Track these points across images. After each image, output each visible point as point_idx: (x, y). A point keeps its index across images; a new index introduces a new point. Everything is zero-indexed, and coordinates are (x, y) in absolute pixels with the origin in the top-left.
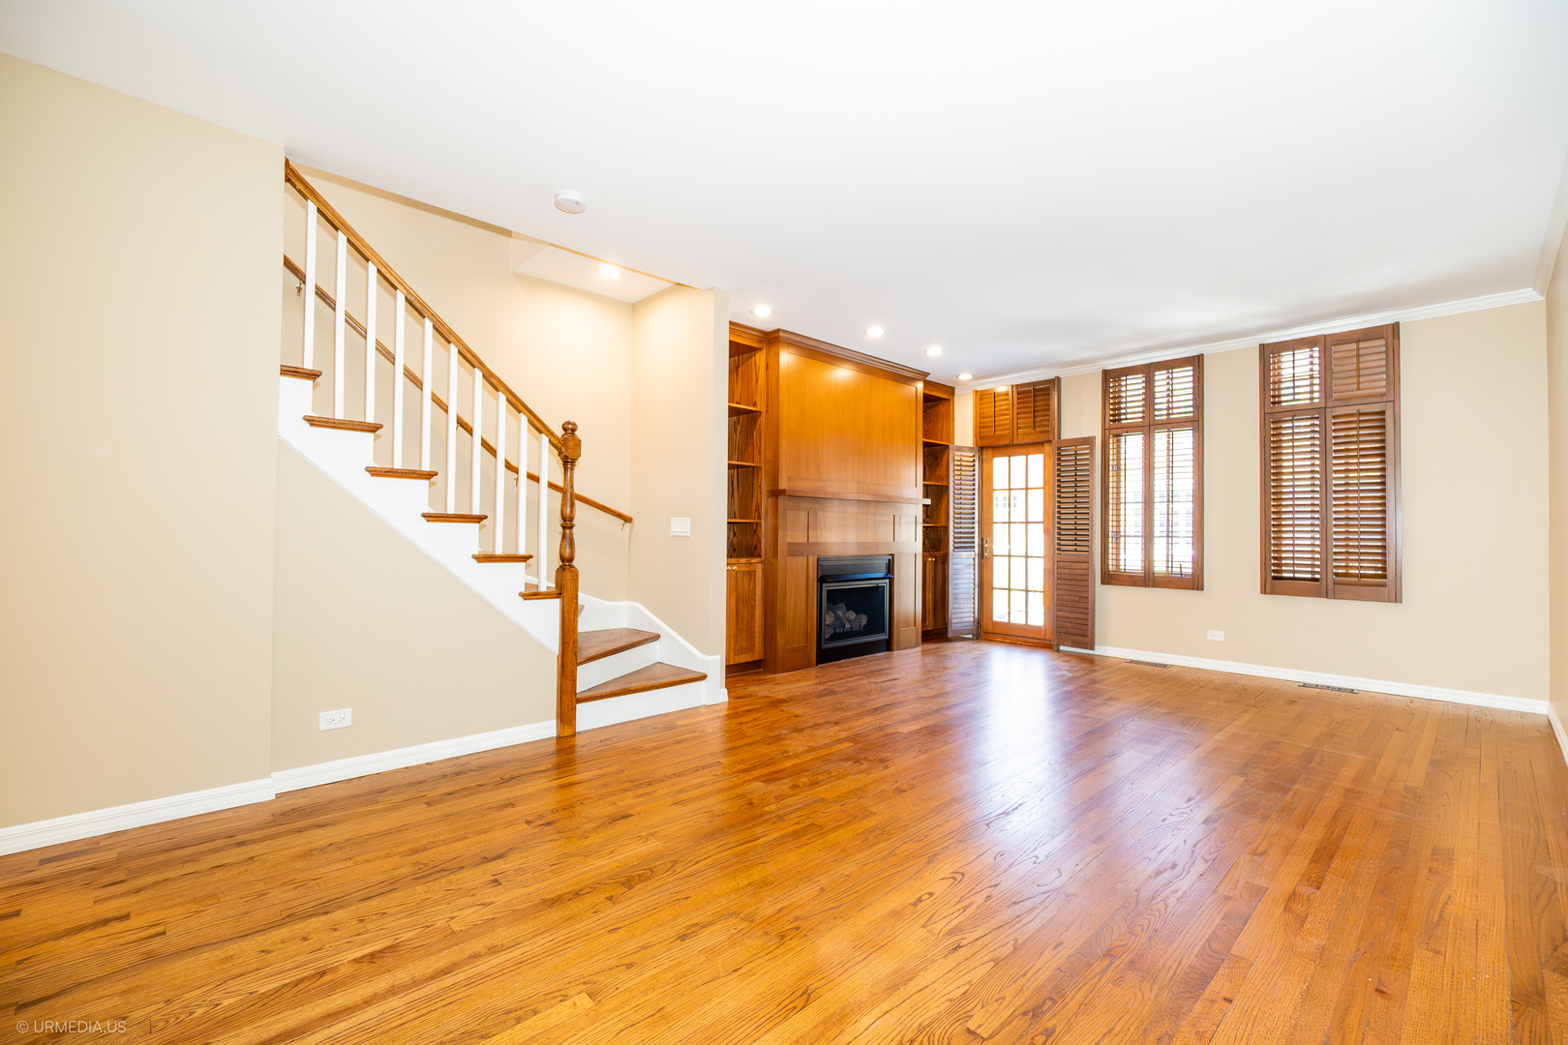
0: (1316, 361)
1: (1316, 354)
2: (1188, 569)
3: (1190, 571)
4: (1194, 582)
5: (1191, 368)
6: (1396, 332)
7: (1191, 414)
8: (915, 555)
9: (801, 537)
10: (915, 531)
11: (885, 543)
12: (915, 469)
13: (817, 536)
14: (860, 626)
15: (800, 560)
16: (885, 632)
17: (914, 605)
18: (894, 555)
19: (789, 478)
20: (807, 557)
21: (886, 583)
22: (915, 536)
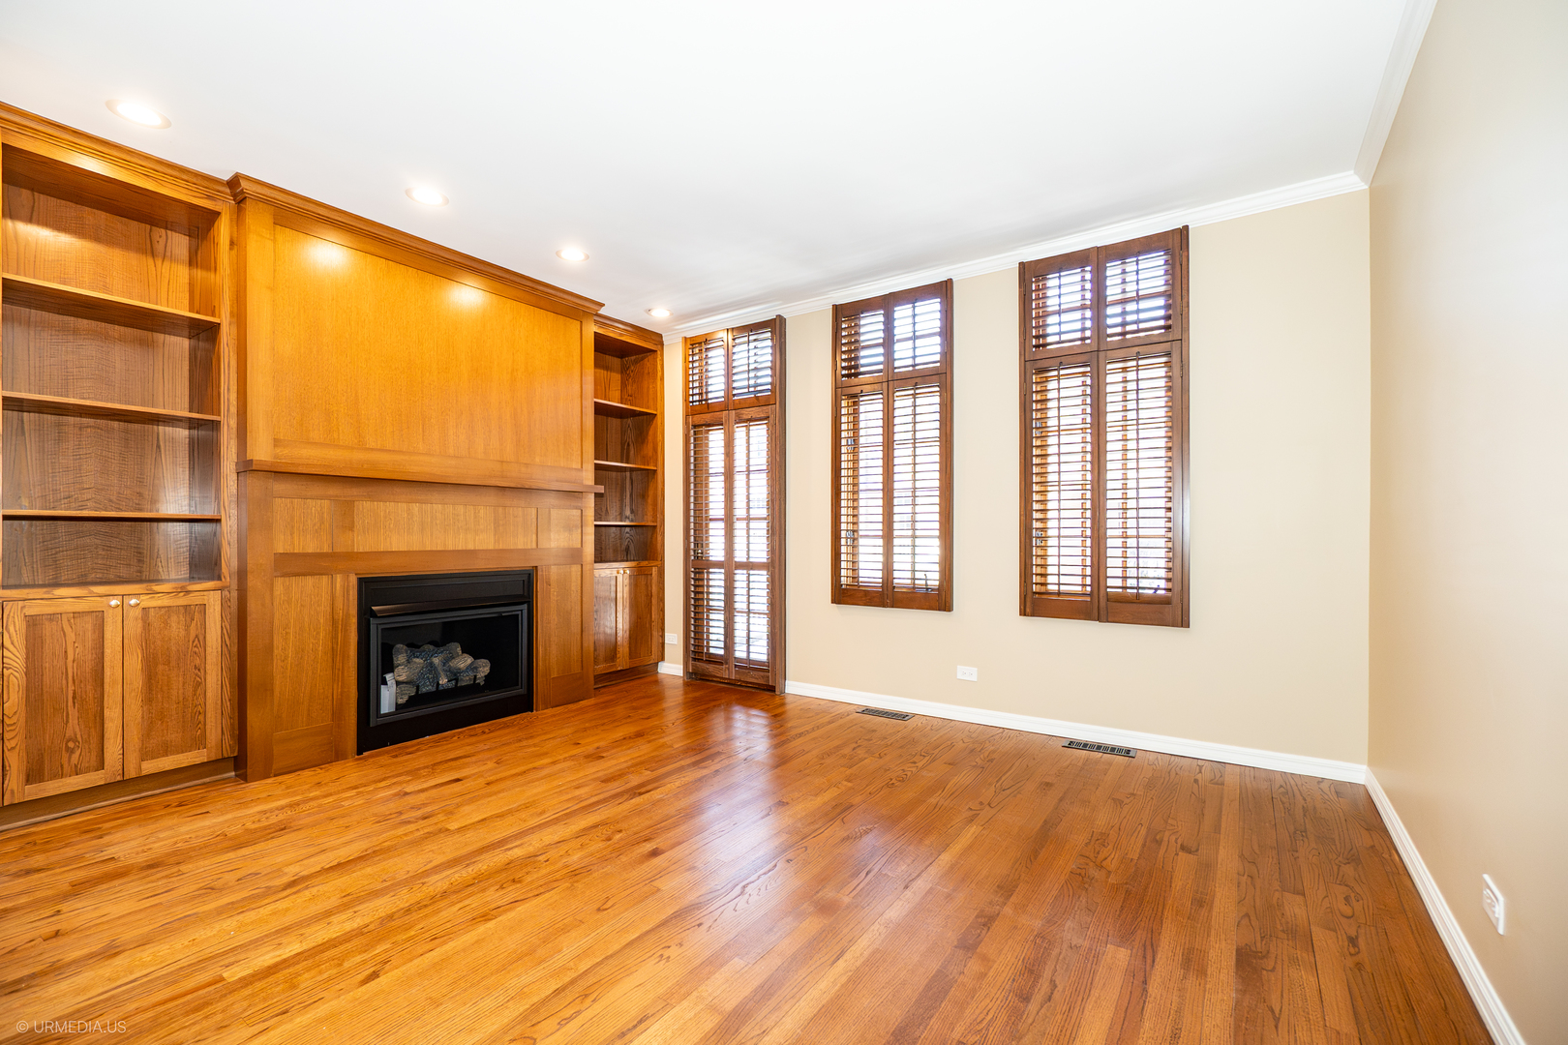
0: (1088, 286)
1: (1088, 276)
2: (934, 579)
3: (937, 583)
4: (939, 599)
5: (939, 300)
6: (1184, 242)
7: (938, 364)
8: (580, 567)
9: (311, 543)
10: (580, 531)
11: (518, 550)
12: (580, 443)
13: (355, 542)
14: (475, 678)
15: (312, 582)
16: (520, 684)
17: (579, 639)
18: (536, 567)
19: (277, 442)
20: (331, 576)
21: (521, 610)
22: (580, 539)
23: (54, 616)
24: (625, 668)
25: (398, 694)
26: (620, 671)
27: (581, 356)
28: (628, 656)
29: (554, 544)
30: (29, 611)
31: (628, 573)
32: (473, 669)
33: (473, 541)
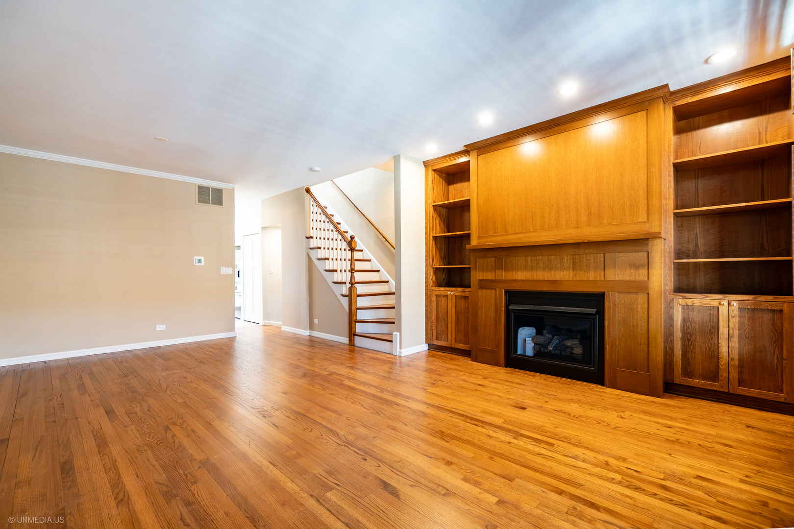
8: (647, 294)
9: (489, 276)
10: (646, 268)
11: (589, 281)
12: (646, 202)
13: (503, 275)
14: (572, 353)
15: (489, 291)
16: (592, 365)
17: (646, 349)
18: (605, 292)
19: (479, 238)
20: (495, 289)
21: (594, 319)
22: (646, 274)
23: (440, 295)
24: (731, 391)
25: (534, 348)
26: (724, 393)
27: (647, 136)
28: (737, 382)
29: (618, 278)
30: (436, 294)
31: (735, 305)
32: (572, 348)
33: (558, 275)
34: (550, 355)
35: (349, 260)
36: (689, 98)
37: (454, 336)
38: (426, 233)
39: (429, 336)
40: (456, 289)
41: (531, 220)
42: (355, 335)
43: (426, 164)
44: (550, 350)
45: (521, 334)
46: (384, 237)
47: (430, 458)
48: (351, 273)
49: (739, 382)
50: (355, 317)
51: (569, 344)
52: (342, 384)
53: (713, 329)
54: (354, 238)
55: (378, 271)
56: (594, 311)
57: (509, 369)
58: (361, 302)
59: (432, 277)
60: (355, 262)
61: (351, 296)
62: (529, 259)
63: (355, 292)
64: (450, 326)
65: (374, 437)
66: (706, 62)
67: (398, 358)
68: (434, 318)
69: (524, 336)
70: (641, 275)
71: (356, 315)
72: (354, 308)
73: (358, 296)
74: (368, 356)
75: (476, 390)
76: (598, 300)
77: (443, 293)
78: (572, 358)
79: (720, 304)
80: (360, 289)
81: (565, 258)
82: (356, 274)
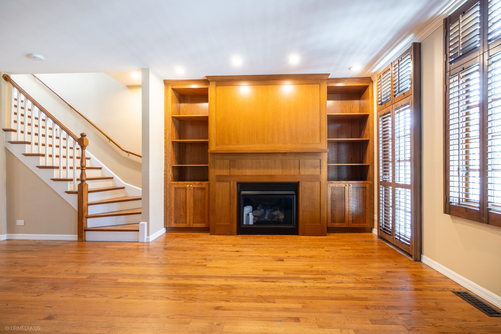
8: (319, 182)
9: (225, 172)
10: (319, 168)
11: (291, 175)
12: (319, 133)
13: (236, 172)
14: (278, 219)
15: (225, 183)
16: (292, 224)
17: (319, 211)
18: (299, 182)
19: (217, 145)
20: (230, 182)
21: (293, 197)
22: (320, 171)
23: (179, 188)
24: (349, 227)
25: (254, 219)
26: (347, 228)
27: (320, 98)
28: (351, 222)
29: (307, 173)
30: (175, 187)
31: (351, 186)
32: (278, 216)
33: (274, 172)
34: (265, 222)
35: (78, 158)
36: (334, 84)
37: (192, 218)
38: (165, 138)
39: (168, 221)
40: (194, 183)
41: (256, 136)
42: (85, 230)
43: (166, 83)
44: (265, 219)
45: (246, 211)
46: (108, 138)
47: (281, 321)
48: (82, 170)
49: (352, 222)
50: (86, 212)
51: (275, 214)
52: (119, 284)
53: (343, 198)
54: (85, 136)
55: (100, 168)
56: (293, 192)
57: (239, 235)
58: (92, 198)
59: (170, 173)
60: (87, 160)
61: (81, 193)
62: (254, 161)
63: (86, 189)
64: (188, 211)
65: (218, 325)
66: (350, 69)
67: (145, 244)
68: (173, 206)
69: (247, 213)
70: (317, 172)
71: (87, 211)
72: (85, 204)
73: (90, 192)
74: (116, 248)
75: (240, 256)
76: (295, 186)
77: (183, 186)
78: (278, 222)
79: (346, 185)
80: (91, 185)
81: (277, 162)
82: (87, 172)
